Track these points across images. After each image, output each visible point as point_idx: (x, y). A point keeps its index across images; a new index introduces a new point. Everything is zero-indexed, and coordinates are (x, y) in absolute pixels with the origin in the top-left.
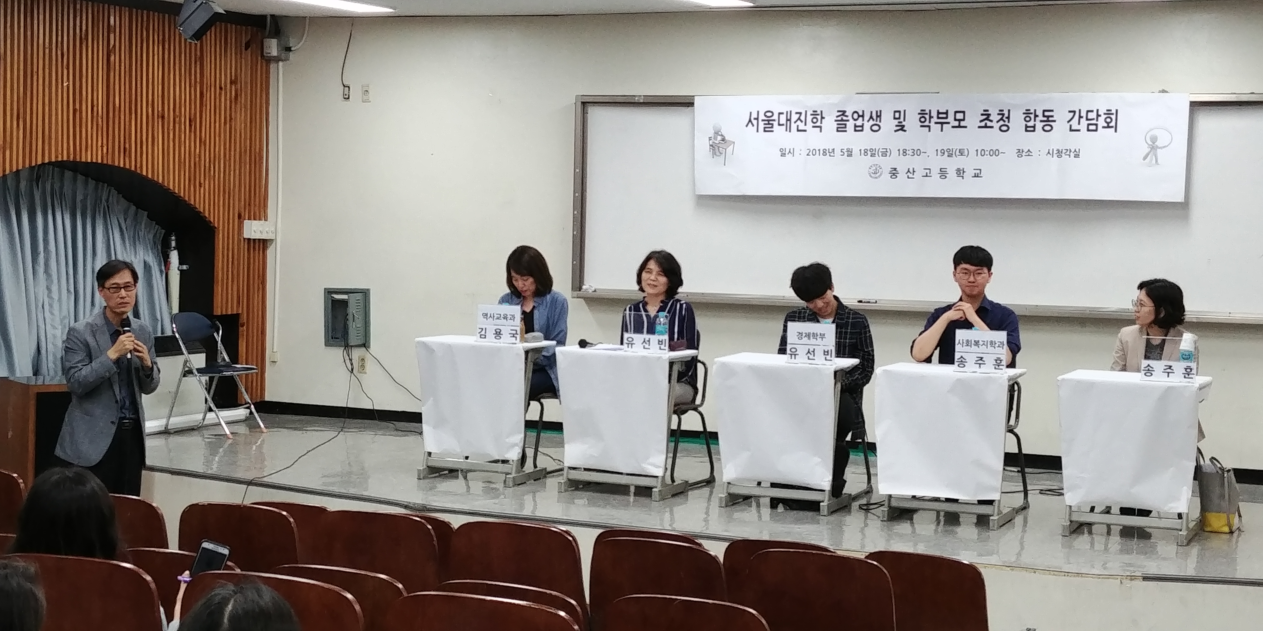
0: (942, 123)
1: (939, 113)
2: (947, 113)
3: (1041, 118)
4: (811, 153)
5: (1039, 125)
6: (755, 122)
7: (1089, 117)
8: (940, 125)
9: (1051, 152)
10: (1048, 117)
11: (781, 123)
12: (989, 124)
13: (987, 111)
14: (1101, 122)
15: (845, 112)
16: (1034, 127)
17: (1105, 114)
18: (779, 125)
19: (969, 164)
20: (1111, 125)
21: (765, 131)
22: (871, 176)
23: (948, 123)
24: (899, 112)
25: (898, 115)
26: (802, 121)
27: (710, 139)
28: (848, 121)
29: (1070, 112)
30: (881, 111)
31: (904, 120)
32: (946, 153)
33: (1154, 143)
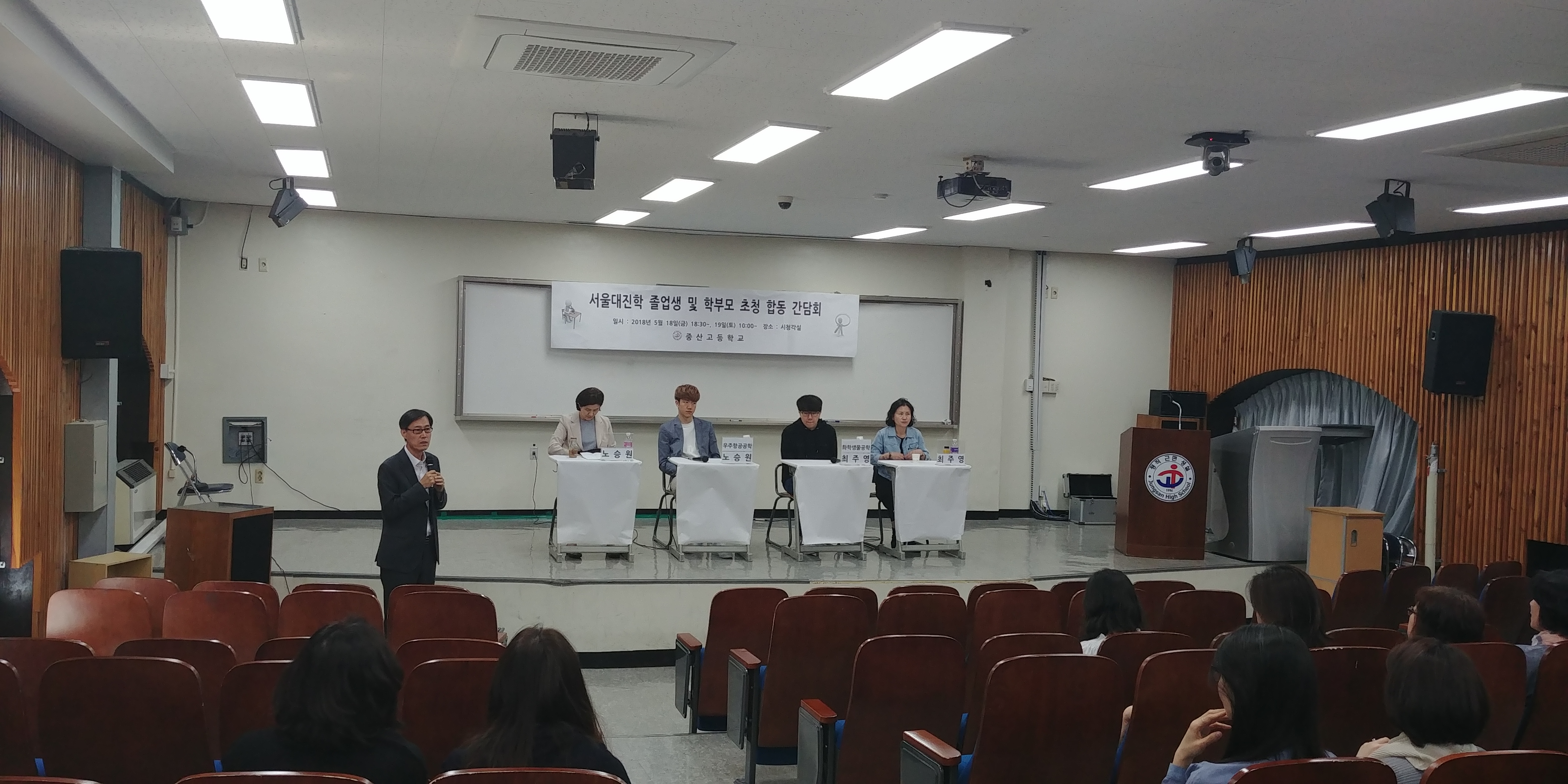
0: (719, 307)
1: (717, 300)
2: (721, 300)
3: (777, 305)
4: (634, 322)
5: (776, 310)
6: (596, 301)
7: (806, 306)
8: (717, 308)
9: (784, 326)
10: (781, 305)
11: (614, 302)
12: (747, 308)
13: (746, 300)
14: (812, 310)
15: (656, 296)
16: (773, 311)
17: (814, 305)
18: (613, 303)
19: (736, 332)
20: (817, 311)
21: (603, 307)
22: (674, 338)
23: (723, 306)
24: (692, 298)
25: (691, 300)
26: (628, 302)
27: (563, 310)
28: (659, 302)
29: (794, 303)
30: (680, 297)
31: (696, 304)
32: (722, 325)
33: (840, 323)
